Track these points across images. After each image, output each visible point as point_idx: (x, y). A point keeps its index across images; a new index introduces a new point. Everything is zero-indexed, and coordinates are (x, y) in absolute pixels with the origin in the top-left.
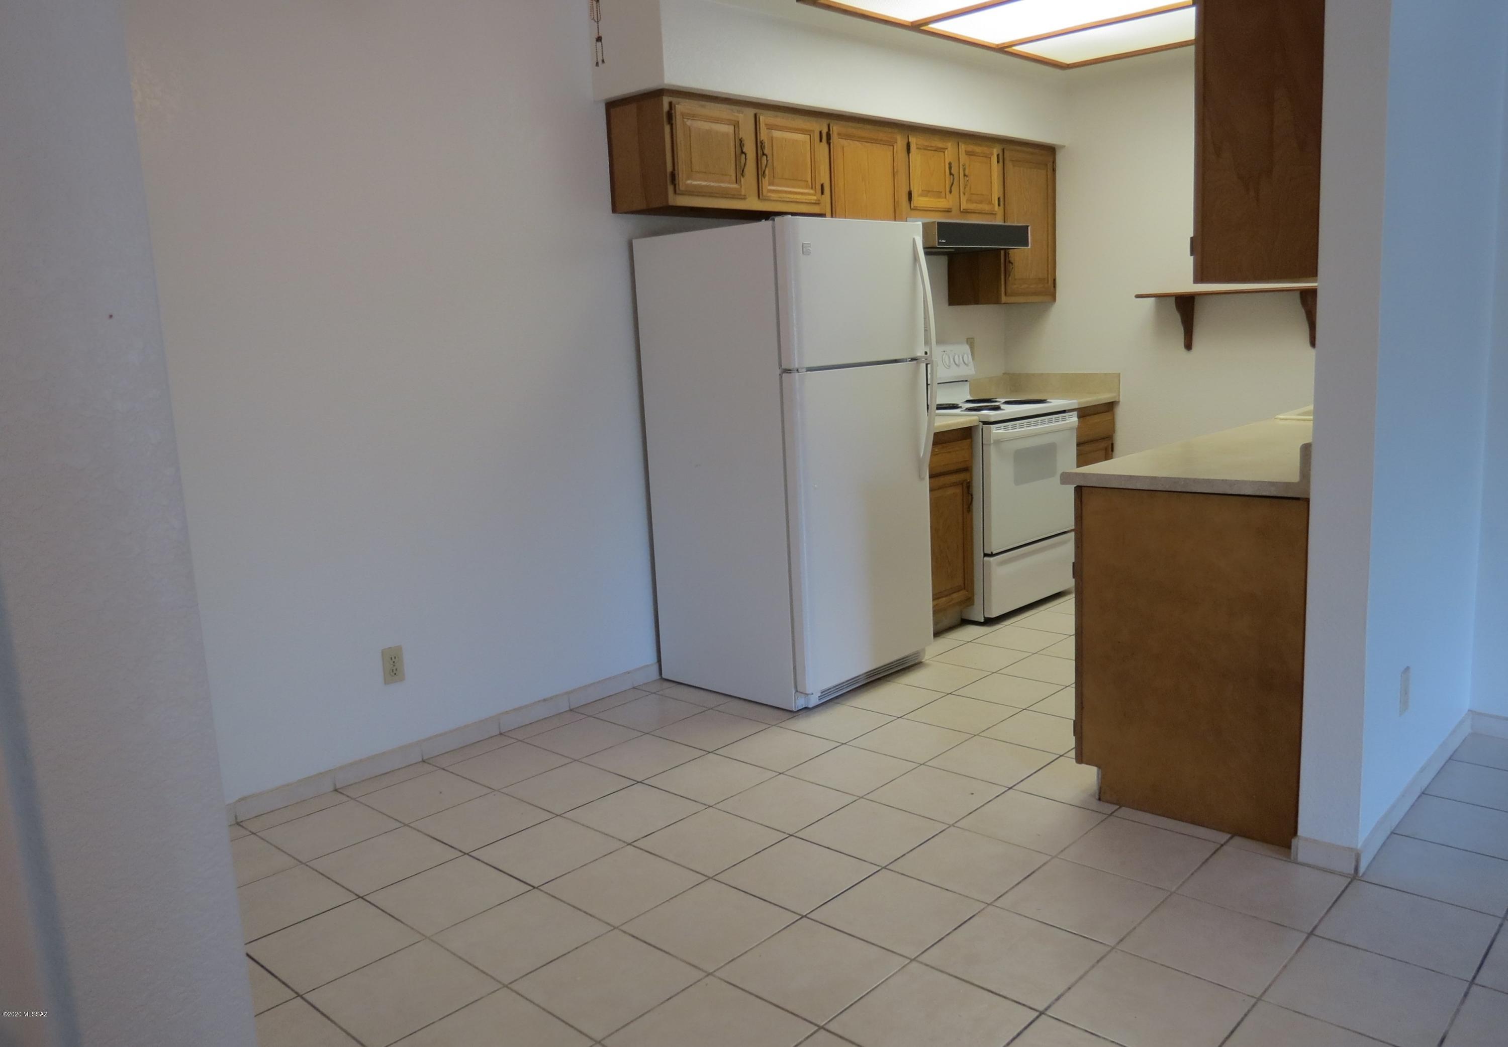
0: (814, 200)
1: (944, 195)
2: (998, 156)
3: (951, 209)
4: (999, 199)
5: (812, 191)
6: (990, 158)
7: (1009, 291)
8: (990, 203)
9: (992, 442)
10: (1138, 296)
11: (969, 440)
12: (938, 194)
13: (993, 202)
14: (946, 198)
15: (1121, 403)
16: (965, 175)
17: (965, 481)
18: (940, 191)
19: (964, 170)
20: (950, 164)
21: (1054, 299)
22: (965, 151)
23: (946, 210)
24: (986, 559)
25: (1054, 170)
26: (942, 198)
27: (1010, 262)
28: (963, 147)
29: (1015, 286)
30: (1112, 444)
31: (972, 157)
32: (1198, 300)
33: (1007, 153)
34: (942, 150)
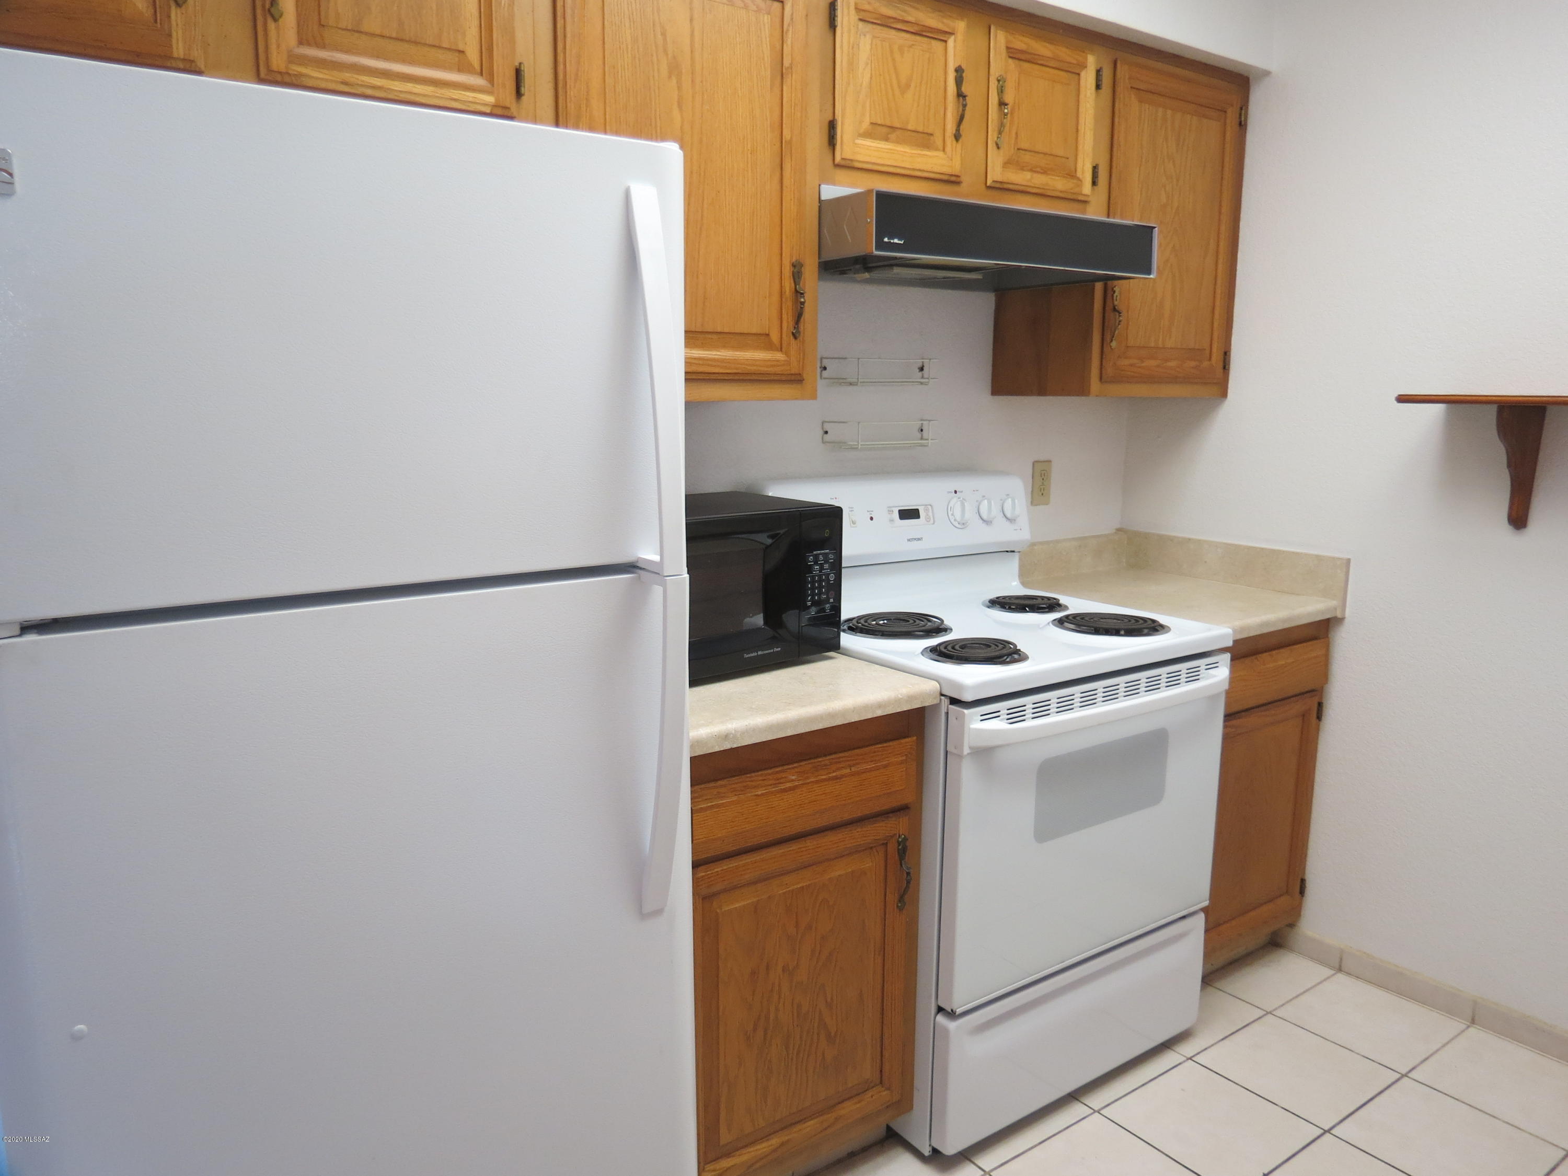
0: (485, 105)
1: (939, 143)
2: (1099, 72)
3: (958, 176)
4: (1095, 169)
5: (478, 81)
6: (1079, 74)
7: (1109, 371)
8: (1072, 175)
9: (966, 751)
10: (1402, 399)
11: (909, 742)
12: (923, 139)
13: (1079, 174)
14: (944, 150)
15: (1346, 621)
16: (1002, 104)
17: (892, 837)
18: (930, 131)
19: (1001, 91)
20: (959, 70)
21: (1224, 394)
22: (1008, 48)
23: (946, 178)
24: (940, 1018)
25: (1242, 126)
26: (937, 149)
27: (1115, 309)
28: (1000, 38)
29: (1126, 362)
30: (1320, 705)
31: (1026, 65)
32: (1551, 412)
33: (1122, 70)
34: (941, 36)
